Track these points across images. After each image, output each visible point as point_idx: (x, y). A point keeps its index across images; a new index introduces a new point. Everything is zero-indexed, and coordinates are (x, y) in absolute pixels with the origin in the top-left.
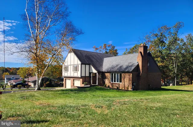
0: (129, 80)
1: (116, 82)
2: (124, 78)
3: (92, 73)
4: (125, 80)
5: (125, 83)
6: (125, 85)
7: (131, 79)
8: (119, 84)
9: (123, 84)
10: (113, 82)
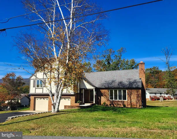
0: (138, 97)
1: (118, 100)
2: (131, 94)
3: (84, 89)
4: (132, 97)
5: (132, 100)
6: (132, 102)
7: (140, 96)
8: (123, 102)
9: (129, 101)
10: (114, 100)
